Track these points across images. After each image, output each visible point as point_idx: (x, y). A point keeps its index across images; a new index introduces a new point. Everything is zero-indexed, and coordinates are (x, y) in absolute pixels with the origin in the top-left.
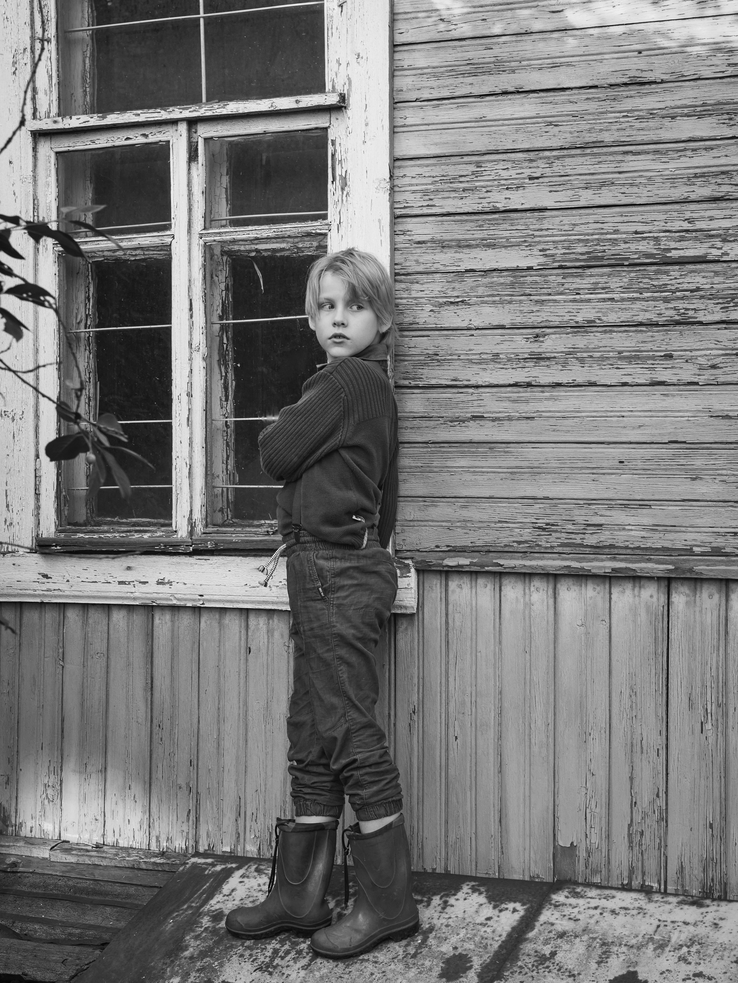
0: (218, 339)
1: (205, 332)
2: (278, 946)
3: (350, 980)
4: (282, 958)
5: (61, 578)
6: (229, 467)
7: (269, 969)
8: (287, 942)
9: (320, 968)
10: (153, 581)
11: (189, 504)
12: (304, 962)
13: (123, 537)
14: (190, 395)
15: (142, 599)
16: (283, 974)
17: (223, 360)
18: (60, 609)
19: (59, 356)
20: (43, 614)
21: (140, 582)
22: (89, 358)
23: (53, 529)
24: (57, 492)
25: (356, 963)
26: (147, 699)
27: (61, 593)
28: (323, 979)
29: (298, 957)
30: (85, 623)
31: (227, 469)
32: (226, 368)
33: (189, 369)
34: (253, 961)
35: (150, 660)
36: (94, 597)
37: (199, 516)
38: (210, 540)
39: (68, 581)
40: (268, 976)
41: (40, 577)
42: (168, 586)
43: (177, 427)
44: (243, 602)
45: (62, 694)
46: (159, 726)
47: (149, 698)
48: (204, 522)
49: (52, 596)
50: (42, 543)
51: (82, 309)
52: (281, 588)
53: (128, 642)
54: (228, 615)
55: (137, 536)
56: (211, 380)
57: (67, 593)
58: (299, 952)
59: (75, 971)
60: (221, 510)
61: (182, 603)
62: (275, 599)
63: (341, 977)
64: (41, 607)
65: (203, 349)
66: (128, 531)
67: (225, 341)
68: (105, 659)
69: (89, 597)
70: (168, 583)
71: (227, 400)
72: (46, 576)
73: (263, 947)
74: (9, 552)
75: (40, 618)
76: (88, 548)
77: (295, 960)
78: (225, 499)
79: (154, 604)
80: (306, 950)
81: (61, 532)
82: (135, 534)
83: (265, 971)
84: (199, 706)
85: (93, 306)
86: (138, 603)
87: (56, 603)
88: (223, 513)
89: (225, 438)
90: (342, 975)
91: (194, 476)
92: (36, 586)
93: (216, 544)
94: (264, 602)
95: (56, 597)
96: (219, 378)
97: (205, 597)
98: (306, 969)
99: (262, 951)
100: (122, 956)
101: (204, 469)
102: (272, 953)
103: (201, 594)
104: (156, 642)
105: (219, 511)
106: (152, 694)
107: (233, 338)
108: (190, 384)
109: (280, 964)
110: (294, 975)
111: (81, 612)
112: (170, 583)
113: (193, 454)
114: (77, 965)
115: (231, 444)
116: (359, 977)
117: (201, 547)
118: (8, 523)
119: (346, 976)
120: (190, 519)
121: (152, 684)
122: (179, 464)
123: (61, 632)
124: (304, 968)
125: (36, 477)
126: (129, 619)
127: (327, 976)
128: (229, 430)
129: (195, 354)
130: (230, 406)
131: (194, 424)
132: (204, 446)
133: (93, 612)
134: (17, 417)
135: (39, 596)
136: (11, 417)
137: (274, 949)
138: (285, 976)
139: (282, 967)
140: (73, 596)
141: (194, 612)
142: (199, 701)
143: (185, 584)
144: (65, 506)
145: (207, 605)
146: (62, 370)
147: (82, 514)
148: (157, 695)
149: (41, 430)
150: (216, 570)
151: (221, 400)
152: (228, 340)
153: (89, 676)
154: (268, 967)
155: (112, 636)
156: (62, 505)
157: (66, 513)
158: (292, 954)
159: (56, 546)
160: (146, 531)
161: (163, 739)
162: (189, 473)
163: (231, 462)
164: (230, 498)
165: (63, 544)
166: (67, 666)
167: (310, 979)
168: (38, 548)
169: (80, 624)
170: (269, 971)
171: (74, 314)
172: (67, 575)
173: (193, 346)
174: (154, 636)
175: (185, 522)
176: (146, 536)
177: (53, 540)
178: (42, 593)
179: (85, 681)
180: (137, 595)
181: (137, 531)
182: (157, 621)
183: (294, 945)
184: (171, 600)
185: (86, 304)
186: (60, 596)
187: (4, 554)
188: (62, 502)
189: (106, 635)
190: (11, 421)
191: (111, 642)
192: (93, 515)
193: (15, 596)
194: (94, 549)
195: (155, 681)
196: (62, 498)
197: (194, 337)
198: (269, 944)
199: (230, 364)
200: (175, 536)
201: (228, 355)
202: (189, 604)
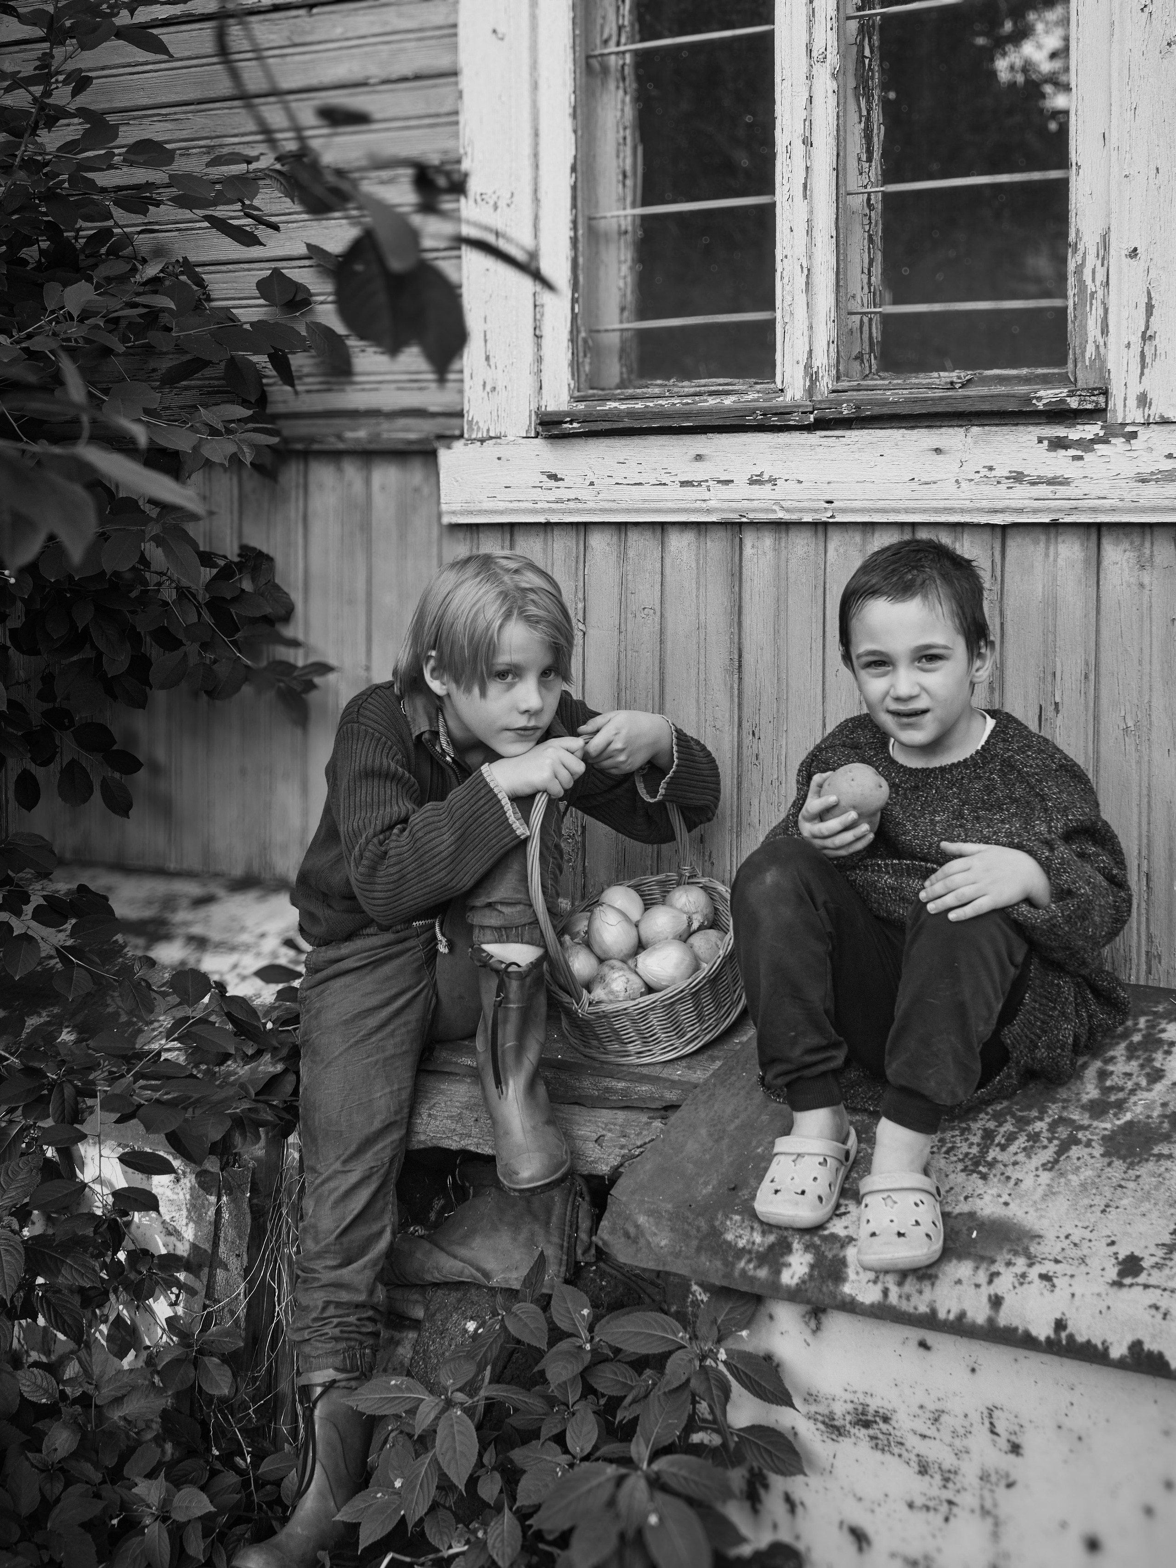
0: (855, 48)
1: (835, 25)
2: (991, 1125)
3: (1140, 1193)
4: (1003, 1148)
5: (580, 480)
6: (873, 279)
7: (981, 1168)
8: (1008, 1118)
9: (1078, 1168)
10: (741, 478)
11: (806, 339)
12: (1047, 1155)
13: (688, 404)
14: (807, 142)
15: (723, 510)
16: (1008, 1178)
17: (863, 88)
18: (578, 535)
19: (574, 92)
20: (550, 543)
21: (719, 482)
22: (623, 102)
23: (565, 396)
24: (571, 332)
25: (1147, 1160)
26: (732, 688)
27: (580, 506)
28: (1086, 1189)
29: (1032, 1147)
30: (623, 557)
31: (869, 284)
32: (869, 103)
33: (807, 96)
34: (947, 1152)
35: (736, 619)
36: (638, 511)
37: (825, 362)
38: (847, 401)
39: (592, 484)
40: (980, 1182)
41: (545, 478)
42: (769, 486)
43: (785, 204)
44: (907, 511)
45: (584, 680)
46: (754, 734)
47: (736, 686)
48: (834, 372)
49: (563, 512)
50: (546, 419)
51: (611, 16)
52: (977, 484)
53: (698, 589)
54: (877, 535)
55: (712, 401)
56: (845, 116)
57: (591, 505)
58: (1034, 1137)
59: (619, 1159)
60: (859, 357)
61: (794, 517)
62: (968, 504)
63: (1121, 1186)
64: (546, 532)
65: (833, 59)
66: (695, 395)
67: (867, 53)
68: (657, 619)
69: (628, 511)
70: (769, 481)
71: (869, 160)
72: (553, 477)
73: (964, 1125)
74: (491, 438)
75: (545, 550)
76: (627, 423)
77: (1028, 1151)
78: (866, 335)
79: (744, 520)
80: (1045, 1134)
81: (579, 400)
82: (710, 399)
83: (974, 1171)
84: (823, 698)
85: (630, 11)
86: (715, 520)
87: (571, 524)
88: (862, 361)
89: (867, 228)
90: (1123, 1183)
91: (815, 289)
92: (537, 494)
93: (858, 407)
94: (945, 509)
95: (570, 512)
96: (857, 119)
97: (836, 504)
98: (1051, 1170)
99: (962, 1134)
100: (703, 1132)
101: (834, 277)
102: (983, 1138)
103: (829, 498)
104: (746, 586)
105: (856, 358)
106: (740, 679)
107: (880, 47)
108: (809, 122)
109: (999, 1158)
110: (1028, 1182)
111: (615, 539)
112: (773, 481)
113: (814, 249)
114: (622, 1147)
115: (878, 240)
116: (1156, 1188)
117: (830, 414)
118: (488, 388)
119: (1131, 1185)
120: (808, 366)
121: (740, 662)
122: (787, 268)
123: (581, 573)
124: (1049, 1166)
125: (535, 306)
126: (698, 548)
127: (1093, 1183)
128: (873, 213)
129: (817, 67)
130: (875, 170)
131: (815, 196)
132: (834, 235)
133: (635, 538)
134: (502, 204)
135: (543, 511)
136: (492, 203)
137: (985, 1130)
138: (1012, 1182)
139: (1005, 1166)
140: (601, 510)
141: (816, 532)
142: (824, 690)
143: (800, 482)
144: (585, 356)
145: (839, 519)
146: (579, 117)
147: (613, 370)
148: (748, 679)
149: (543, 224)
150: (857, 456)
151: (859, 159)
152: (872, 52)
153: (629, 648)
154: (977, 1164)
155: (669, 579)
156: (581, 354)
157: (587, 368)
158: (1021, 1141)
159: (571, 422)
160: (728, 393)
161: (760, 757)
162: (807, 283)
163: (877, 270)
164: (874, 335)
165: (585, 419)
166: (591, 632)
167: (1061, 1189)
168: (540, 429)
169: (613, 558)
170: (980, 1173)
171: (598, 27)
172: (590, 473)
173: (815, 54)
174: (744, 577)
175: (800, 371)
176: (729, 401)
177: (567, 414)
178: (546, 506)
179: (622, 656)
180: (713, 504)
181: (712, 393)
182: (748, 551)
183: (1022, 1122)
184: (774, 511)
185: (618, 8)
186: (578, 511)
187: (482, 441)
188: (581, 349)
189: (658, 577)
190: (492, 210)
191: (667, 589)
192: (633, 377)
193: (501, 512)
194: (637, 425)
195: (745, 655)
196: (580, 342)
197: (815, 35)
198: (975, 1120)
199: (876, 93)
200: (781, 399)
201: (873, 78)
202: (807, 518)
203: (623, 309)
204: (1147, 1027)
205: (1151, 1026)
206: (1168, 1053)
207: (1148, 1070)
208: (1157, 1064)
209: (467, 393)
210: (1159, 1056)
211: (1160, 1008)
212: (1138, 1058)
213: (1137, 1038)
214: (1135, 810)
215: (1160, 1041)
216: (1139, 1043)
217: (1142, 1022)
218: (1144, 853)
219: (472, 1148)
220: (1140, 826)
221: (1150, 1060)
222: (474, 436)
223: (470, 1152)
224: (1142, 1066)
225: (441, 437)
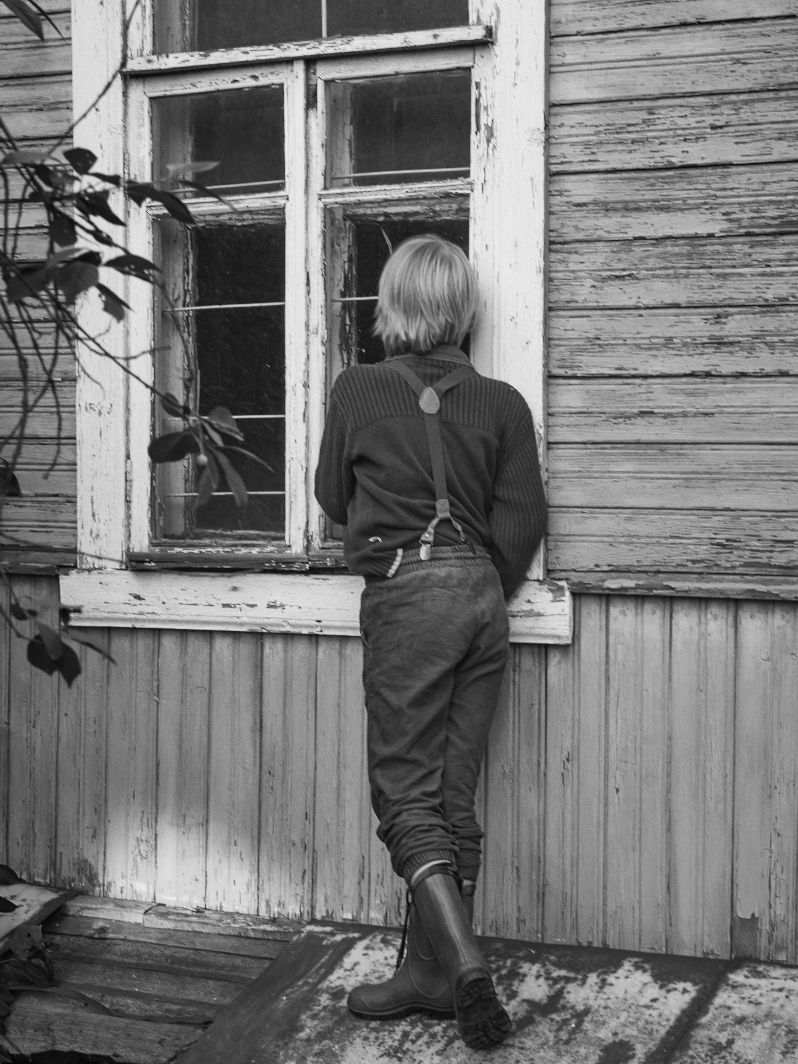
0: (339, 319)
1: (324, 311)
2: (408, 1028)
4: (413, 1042)
5: (156, 600)
7: (398, 1054)
8: (419, 1024)
10: (262, 604)
11: (305, 514)
12: (438, 1046)
13: (228, 552)
14: (306, 386)
15: (250, 624)
17: (345, 345)
18: (154, 636)
19: (154, 339)
20: (135, 641)
21: (248, 605)
22: (187, 342)
23: (146, 542)
24: (151, 499)
26: (255, 742)
27: (156, 617)
29: (431, 1041)
30: (184, 652)
32: (349, 355)
33: (305, 356)
34: (379, 1045)
35: (259, 696)
36: (194, 622)
37: (317, 529)
38: (330, 557)
39: (164, 603)
41: (132, 598)
42: (280, 609)
43: (292, 424)
46: (270, 773)
47: (258, 741)
48: (323, 536)
49: (145, 621)
50: (133, 559)
51: (180, 284)
53: (233, 675)
54: (350, 645)
55: (244, 551)
56: (331, 369)
57: (163, 617)
58: (433, 1036)
59: (174, 1053)
61: (296, 630)
64: (132, 633)
65: (323, 332)
66: (233, 546)
67: (348, 322)
68: (206, 694)
69: (188, 622)
70: (280, 606)
72: (138, 597)
73: (391, 1029)
74: (95, 569)
75: (131, 646)
76: (187, 564)
77: (428, 1044)
79: (264, 631)
80: (440, 1034)
81: (155, 545)
82: (242, 549)
83: (394, 1056)
84: (316, 749)
85: (192, 281)
86: (245, 630)
87: (150, 629)
92: (127, 608)
93: (337, 561)
95: (149, 621)
97: (324, 623)
98: (440, 1055)
99: (389, 1034)
100: (228, 1036)
102: (402, 1036)
103: (319, 619)
104: (265, 675)
106: (261, 736)
107: (357, 318)
108: (307, 373)
109: (411, 1048)
111: (179, 640)
112: (282, 606)
113: (310, 455)
114: (176, 1046)
117: (319, 564)
118: (94, 535)
120: (307, 531)
121: (261, 724)
122: (293, 467)
123: (156, 662)
124: (438, 1053)
125: (126, 481)
126: (234, 648)
129: (312, 337)
131: (311, 420)
133: (192, 640)
134: (104, 411)
135: (130, 620)
136: (97, 410)
137: (404, 1032)
139: (413, 1053)
140: (169, 621)
141: (311, 640)
142: (315, 744)
143: (300, 607)
144: (160, 515)
145: (326, 632)
146: (157, 355)
147: (180, 525)
148: (266, 737)
149: (132, 426)
150: (336, 592)
152: (351, 321)
153: (188, 714)
154: (396, 1051)
155: (214, 668)
156: (157, 514)
157: (161, 523)
158: (425, 1038)
159: (150, 562)
160: (254, 546)
161: (274, 788)
162: (306, 477)
165: (158, 560)
166: (163, 702)
168: (129, 564)
169: (178, 653)
170: (398, 1057)
171: (171, 290)
172: (162, 596)
173: (311, 328)
174: (264, 668)
175: (301, 535)
176: (255, 551)
177: (147, 555)
178: (133, 616)
179: (184, 719)
180: (244, 619)
181: (244, 546)
182: (267, 651)
183: (427, 1027)
184: (283, 626)
185: (184, 278)
186: (154, 621)
187: (89, 571)
188: (157, 510)
189: (207, 666)
190: (97, 415)
191: (214, 674)
192: (193, 527)
193: (102, 620)
194: (193, 566)
195: (264, 719)
196: (157, 506)
197: (311, 316)
198: (398, 1025)
199: (353, 349)
200: (288, 552)
201: (351, 339)
202: (305, 631)
203: (186, 481)
204: (512, 965)
205: (514, 964)
206: (522, 981)
207: (508, 992)
208: (514, 988)
209: (80, 537)
210: (516, 983)
211: (521, 954)
212: (503, 984)
213: (504, 972)
214: (510, 826)
215: (518, 974)
216: (505, 975)
217: (509, 962)
218: (516, 853)
219: (78, 1050)
220: (513, 835)
221: (510, 985)
222: (84, 567)
223: (76, 1053)
224: (505, 989)
225: (60, 567)
